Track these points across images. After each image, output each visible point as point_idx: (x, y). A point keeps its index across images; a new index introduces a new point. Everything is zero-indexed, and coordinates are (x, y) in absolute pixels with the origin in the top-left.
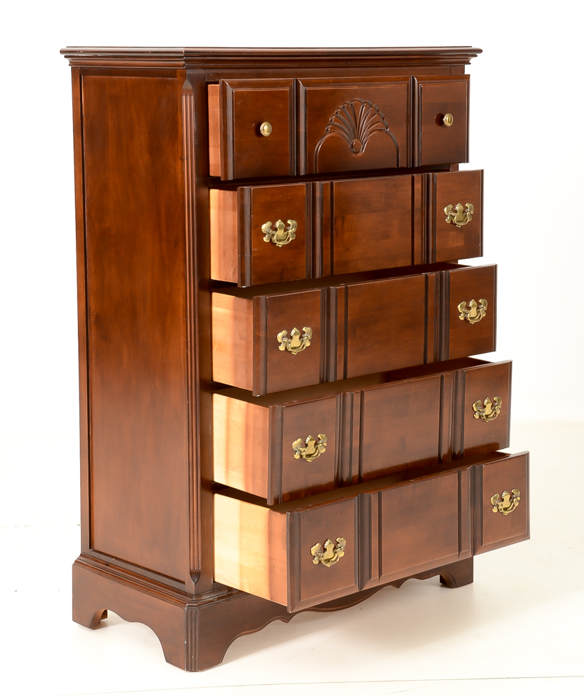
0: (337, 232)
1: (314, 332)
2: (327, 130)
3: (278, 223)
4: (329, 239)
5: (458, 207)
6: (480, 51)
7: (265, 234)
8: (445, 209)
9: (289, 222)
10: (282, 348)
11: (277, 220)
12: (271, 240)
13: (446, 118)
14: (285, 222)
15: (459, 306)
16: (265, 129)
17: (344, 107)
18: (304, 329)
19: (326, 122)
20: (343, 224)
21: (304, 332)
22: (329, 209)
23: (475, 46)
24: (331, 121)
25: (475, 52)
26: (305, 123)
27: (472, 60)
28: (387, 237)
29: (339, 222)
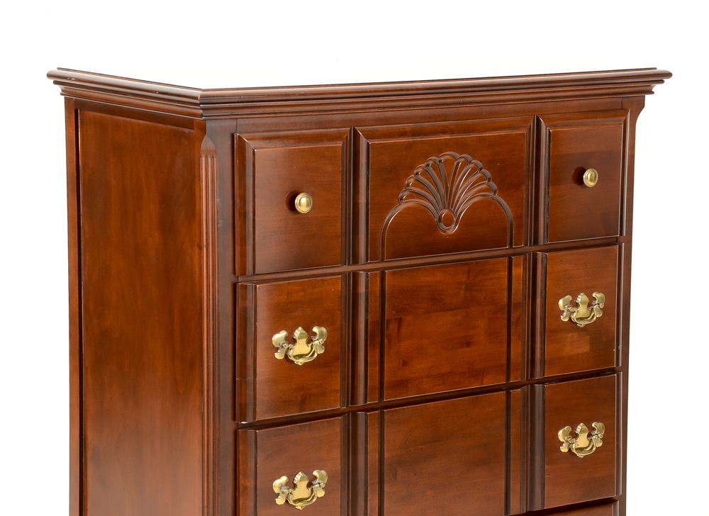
0: (389, 341)
1: (331, 476)
2: (402, 199)
3: (298, 332)
4: (378, 351)
5: (581, 298)
6: (669, 75)
7: (278, 349)
8: (561, 302)
9: (315, 329)
10: (280, 501)
11: (297, 328)
12: (286, 356)
13: (588, 175)
14: (308, 329)
15: (560, 433)
16: (303, 203)
17: (428, 165)
18: (315, 473)
19: (400, 188)
20: (399, 329)
21: (315, 478)
22: (378, 309)
23: (661, 68)
24: (408, 185)
25: (661, 77)
26: (367, 190)
27: (657, 88)
28: (468, 344)
29: (393, 326)
